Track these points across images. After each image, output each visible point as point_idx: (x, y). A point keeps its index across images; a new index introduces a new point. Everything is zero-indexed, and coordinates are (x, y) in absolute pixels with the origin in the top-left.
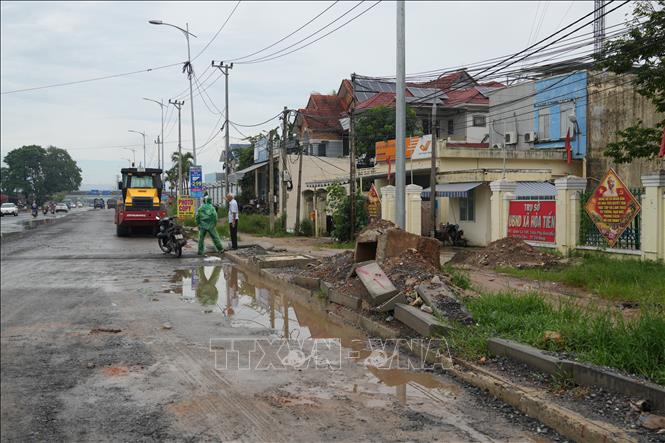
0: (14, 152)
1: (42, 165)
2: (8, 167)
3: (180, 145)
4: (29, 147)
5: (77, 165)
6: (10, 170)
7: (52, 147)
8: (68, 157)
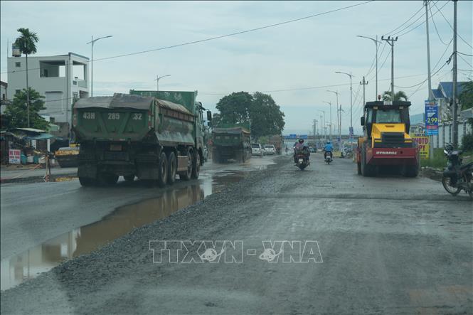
0: (225, 98)
1: (250, 111)
2: (219, 113)
3: (392, 84)
4: (238, 93)
5: (280, 109)
6: (221, 115)
7: (258, 93)
8: (273, 102)
